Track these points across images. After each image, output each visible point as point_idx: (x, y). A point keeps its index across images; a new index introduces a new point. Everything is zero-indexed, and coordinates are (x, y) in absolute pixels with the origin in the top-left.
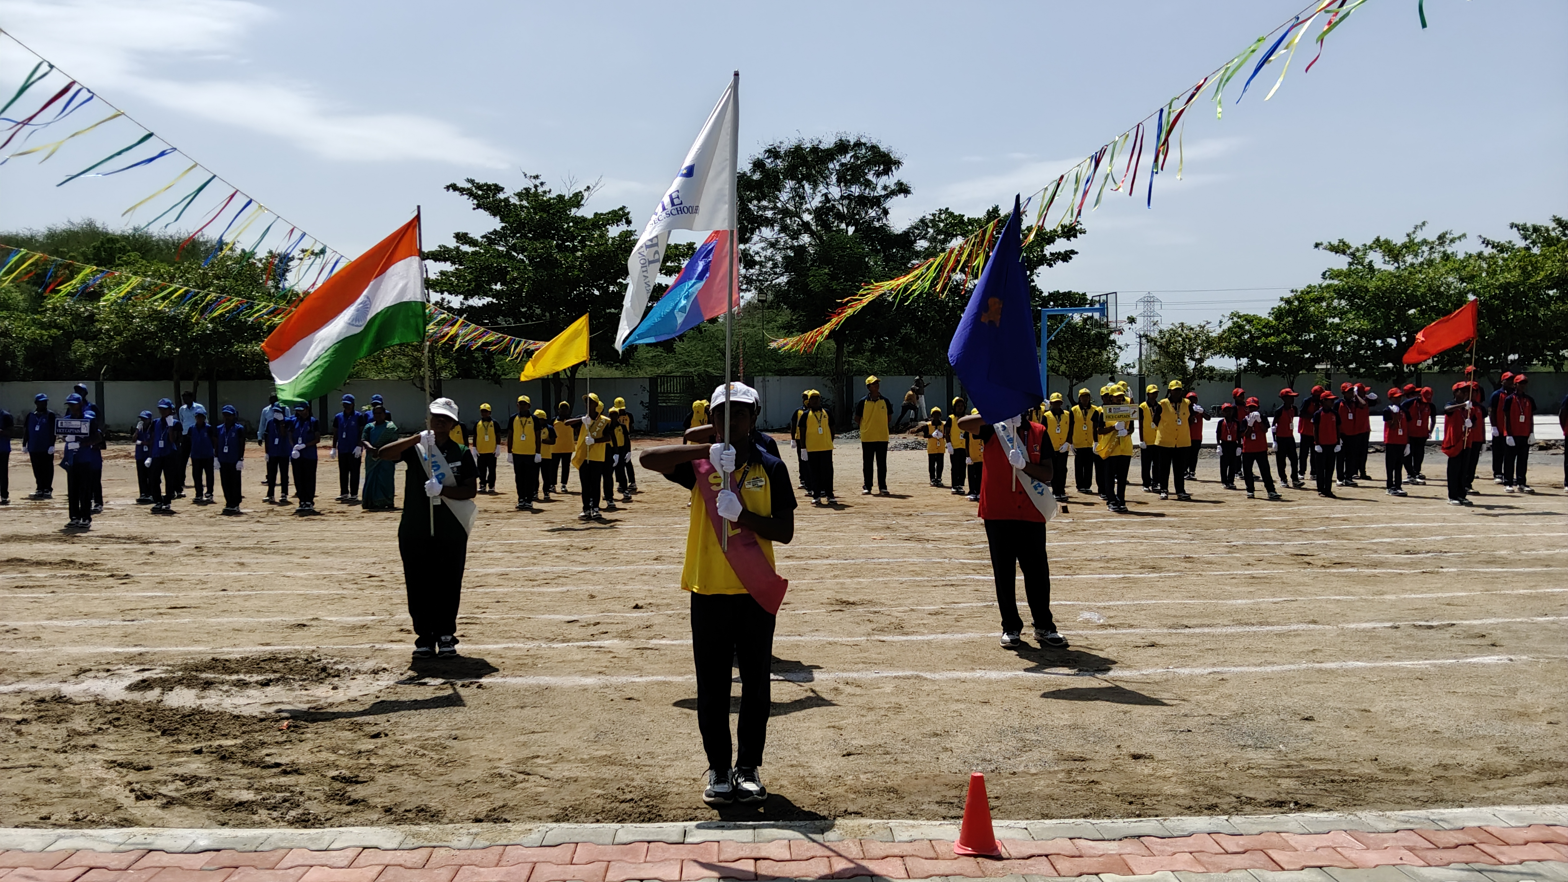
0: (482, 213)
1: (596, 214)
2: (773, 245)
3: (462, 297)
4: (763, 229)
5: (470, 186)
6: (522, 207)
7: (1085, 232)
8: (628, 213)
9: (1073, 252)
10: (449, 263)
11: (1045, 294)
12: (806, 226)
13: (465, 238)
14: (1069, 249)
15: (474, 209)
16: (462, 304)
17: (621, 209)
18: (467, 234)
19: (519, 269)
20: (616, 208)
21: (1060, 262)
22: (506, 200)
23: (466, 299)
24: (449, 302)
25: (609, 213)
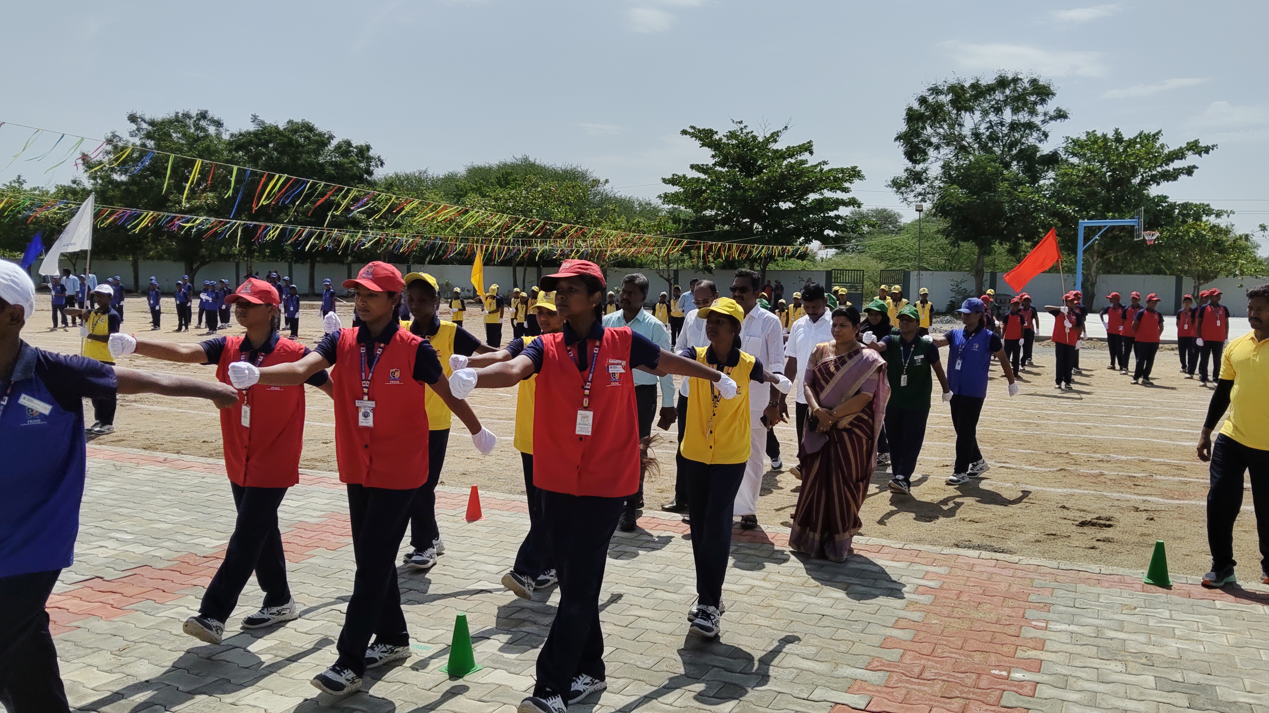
0: (706, 149)
1: (788, 147)
5: (693, 131)
6: (731, 144)
8: (812, 146)
9: (1195, 167)
13: (697, 168)
14: (1194, 164)
15: (700, 147)
17: (808, 143)
18: (698, 165)
20: (804, 143)
21: (1183, 176)
22: (720, 139)
25: (799, 146)
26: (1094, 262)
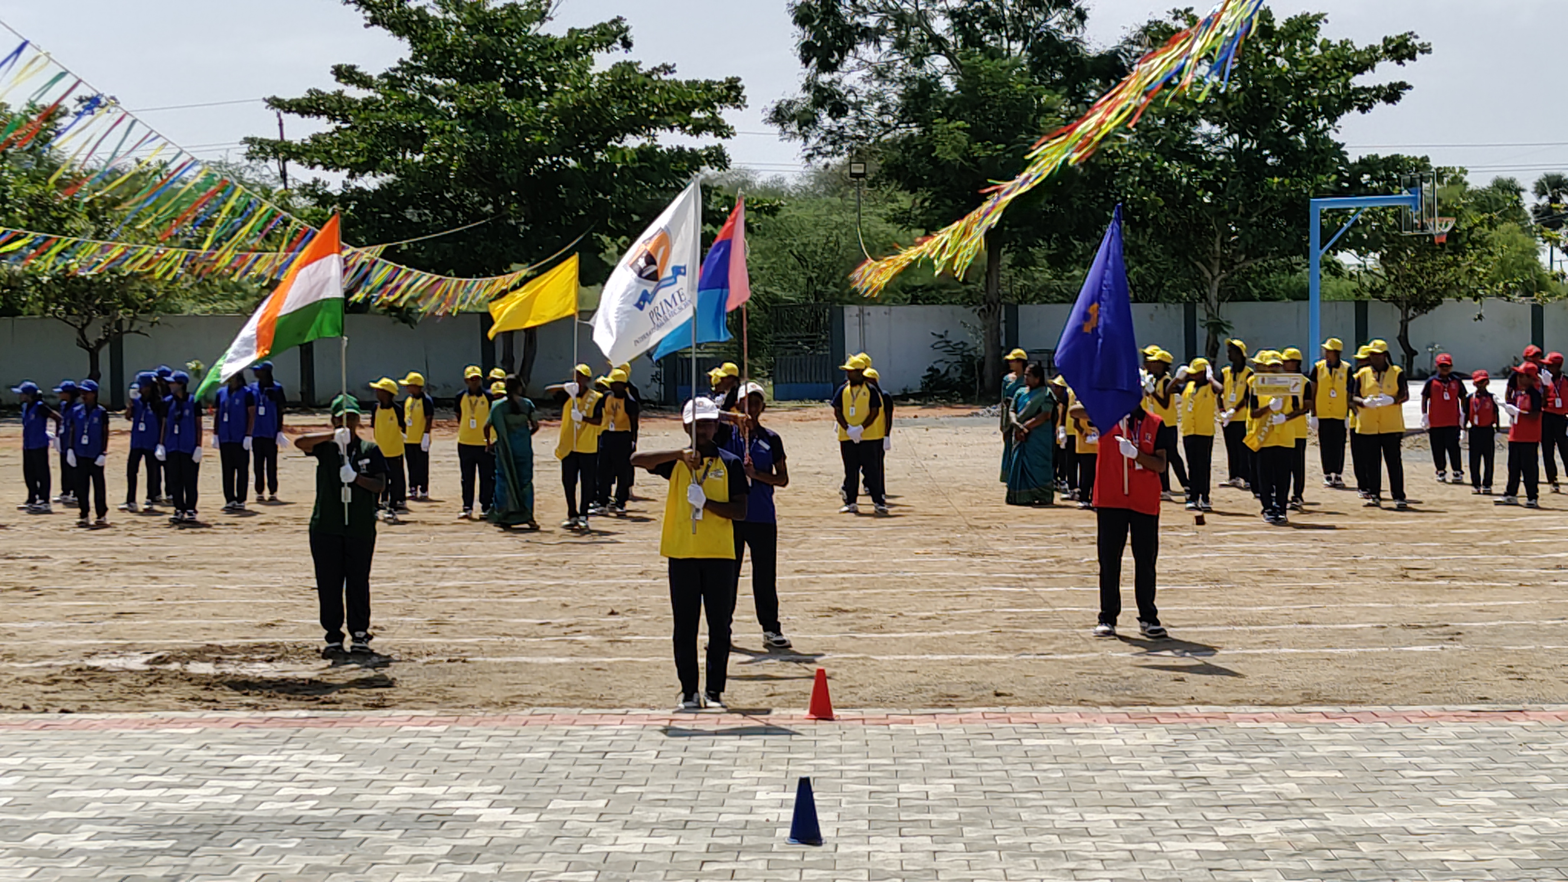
0: (381, 33)
1: (572, 31)
2: (881, 74)
3: (346, 172)
4: (861, 48)
6: (446, 22)
7: (1429, 51)
8: (627, 29)
9: (1403, 86)
10: (324, 119)
11: (1352, 159)
12: (939, 43)
13: (351, 74)
14: (1397, 80)
15: (366, 26)
16: (345, 185)
17: (614, 22)
18: (353, 67)
19: (443, 131)
20: (606, 21)
21: (1382, 103)
22: (420, 12)
23: (351, 176)
24: (325, 185)
25: (594, 29)
26: (1214, 278)
